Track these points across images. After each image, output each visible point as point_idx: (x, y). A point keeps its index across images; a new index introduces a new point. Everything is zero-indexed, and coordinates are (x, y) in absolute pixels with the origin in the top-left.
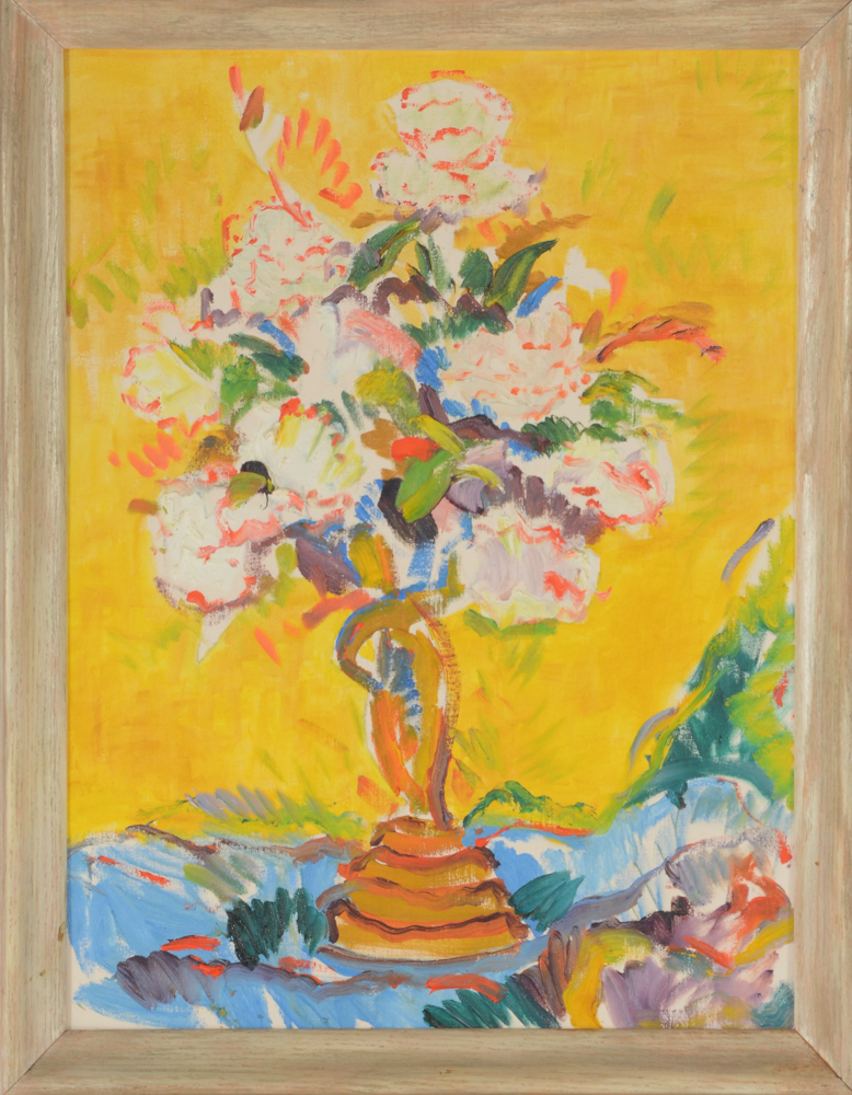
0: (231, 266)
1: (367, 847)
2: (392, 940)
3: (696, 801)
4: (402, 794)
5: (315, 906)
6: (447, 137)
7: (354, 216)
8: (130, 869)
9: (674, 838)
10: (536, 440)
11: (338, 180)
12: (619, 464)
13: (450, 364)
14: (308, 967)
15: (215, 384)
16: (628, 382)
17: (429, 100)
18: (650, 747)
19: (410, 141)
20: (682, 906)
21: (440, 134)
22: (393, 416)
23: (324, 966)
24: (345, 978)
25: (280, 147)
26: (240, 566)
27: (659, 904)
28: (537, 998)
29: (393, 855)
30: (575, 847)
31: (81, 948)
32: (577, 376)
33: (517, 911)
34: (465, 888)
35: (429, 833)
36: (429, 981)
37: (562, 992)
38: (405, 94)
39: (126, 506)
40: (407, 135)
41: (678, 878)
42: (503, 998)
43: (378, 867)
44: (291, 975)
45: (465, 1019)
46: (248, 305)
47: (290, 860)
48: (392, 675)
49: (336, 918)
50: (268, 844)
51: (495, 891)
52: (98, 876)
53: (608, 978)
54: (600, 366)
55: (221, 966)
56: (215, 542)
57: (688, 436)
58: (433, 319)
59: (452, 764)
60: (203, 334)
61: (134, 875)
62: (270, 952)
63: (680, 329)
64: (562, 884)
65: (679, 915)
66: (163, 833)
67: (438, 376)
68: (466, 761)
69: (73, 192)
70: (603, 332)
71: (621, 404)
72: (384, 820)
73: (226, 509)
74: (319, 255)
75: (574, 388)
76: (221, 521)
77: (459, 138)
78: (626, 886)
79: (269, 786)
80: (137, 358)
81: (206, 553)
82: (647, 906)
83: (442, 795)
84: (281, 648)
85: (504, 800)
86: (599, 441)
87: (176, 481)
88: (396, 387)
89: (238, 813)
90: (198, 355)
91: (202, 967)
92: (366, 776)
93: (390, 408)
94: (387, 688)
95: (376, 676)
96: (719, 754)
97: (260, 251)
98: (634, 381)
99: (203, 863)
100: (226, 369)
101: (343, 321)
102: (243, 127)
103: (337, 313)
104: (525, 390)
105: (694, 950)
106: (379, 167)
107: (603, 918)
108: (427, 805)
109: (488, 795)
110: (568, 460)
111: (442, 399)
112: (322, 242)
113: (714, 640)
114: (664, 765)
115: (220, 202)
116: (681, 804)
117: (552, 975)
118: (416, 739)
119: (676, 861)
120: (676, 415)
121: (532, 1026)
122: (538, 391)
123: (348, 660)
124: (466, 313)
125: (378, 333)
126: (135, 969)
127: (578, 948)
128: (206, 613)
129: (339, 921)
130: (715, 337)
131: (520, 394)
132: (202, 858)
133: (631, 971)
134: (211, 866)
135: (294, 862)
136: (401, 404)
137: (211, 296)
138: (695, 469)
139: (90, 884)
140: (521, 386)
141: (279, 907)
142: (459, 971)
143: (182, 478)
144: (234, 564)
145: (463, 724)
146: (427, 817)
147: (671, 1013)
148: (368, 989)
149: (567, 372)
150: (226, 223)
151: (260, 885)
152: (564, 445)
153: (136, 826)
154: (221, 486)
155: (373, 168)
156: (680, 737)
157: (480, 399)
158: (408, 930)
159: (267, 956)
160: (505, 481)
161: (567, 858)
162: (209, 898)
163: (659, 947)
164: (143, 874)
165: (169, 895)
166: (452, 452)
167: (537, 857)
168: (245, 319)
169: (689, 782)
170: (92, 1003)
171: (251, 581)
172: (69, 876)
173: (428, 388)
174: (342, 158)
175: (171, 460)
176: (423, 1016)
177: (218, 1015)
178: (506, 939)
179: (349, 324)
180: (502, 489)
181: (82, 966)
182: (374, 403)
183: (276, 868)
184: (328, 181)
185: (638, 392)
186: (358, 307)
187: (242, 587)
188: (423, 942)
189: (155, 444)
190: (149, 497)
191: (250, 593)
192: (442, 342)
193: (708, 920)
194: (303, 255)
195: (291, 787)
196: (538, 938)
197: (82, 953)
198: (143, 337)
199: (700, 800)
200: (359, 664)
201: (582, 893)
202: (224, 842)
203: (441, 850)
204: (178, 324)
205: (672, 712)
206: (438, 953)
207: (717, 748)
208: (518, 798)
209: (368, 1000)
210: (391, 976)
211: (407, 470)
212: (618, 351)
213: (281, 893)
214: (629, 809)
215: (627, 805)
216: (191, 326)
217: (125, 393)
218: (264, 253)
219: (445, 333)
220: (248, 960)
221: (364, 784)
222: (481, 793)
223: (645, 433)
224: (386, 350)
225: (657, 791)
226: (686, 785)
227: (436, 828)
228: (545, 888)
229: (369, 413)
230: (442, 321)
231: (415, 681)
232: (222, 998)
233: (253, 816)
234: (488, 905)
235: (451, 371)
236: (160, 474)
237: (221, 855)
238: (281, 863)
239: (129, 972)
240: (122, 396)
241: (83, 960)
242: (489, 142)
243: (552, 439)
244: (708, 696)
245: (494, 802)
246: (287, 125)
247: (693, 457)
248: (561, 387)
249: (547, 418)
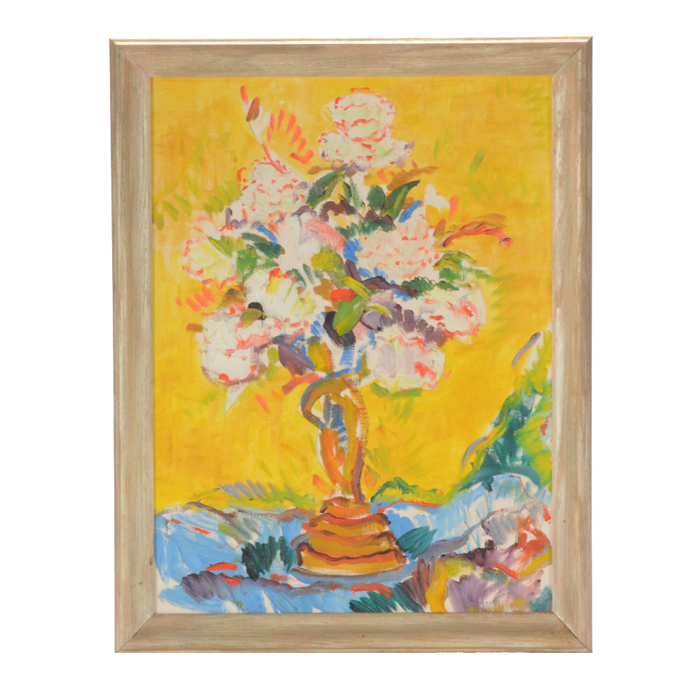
0: (242, 195)
1: (318, 514)
2: (332, 565)
3: (498, 487)
4: (337, 485)
5: (290, 546)
6: (360, 124)
7: (309, 168)
8: (188, 526)
9: (486, 508)
10: (409, 290)
11: (301, 148)
12: (455, 303)
13: (362, 249)
14: (286, 579)
15: (233, 260)
16: (460, 258)
17: (350, 104)
18: (473, 458)
19: (340, 126)
20: (491, 545)
21: (356, 123)
22: (331, 277)
23: (295, 579)
24: (306, 585)
25: (268, 131)
26: (248, 360)
27: (478, 544)
28: (412, 596)
29: (332, 518)
30: (432, 513)
31: (162, 569)
32: (432, 254)
33: (401, 548)
34: (372, 536)
35: (352, 506)
36: (353, 587)
37: (425, 593)
38: (337, 101)
39: (185, 327)
40: (338, 123)
41: (488, 530)
42: (393, 596)
43: (324, 524)
44: (277, 583)
45: (372, 607)
46: (252, 217)
47: (276, 520)
48: (331, 419)
49: (302, 552)
50: (264, 512)
51: (388, 537)
52: (171, 530)
53: (450, 584)
54: (444, 249)
55: (238, 579)
56: (234, 347)
57: (493, 287)
58: (353, 224)
59: (365, 468)
60: (227, 233)
61: (191, 529)
62: (265, 571)
63: (488, 229)
64: (425, 533)
65: (489, 550)
66: (206, 506)
67: (356, 255)
68: (372, 466)
69: (156, 156)
70: (446, 231)
71: (456, 270)
72: (327, 499)
73: (240, 329)
74: (290, 189)
75: (430, 261)
76: (237, 335)
77: (366, 125)
78: (460, 534)
79: (264, 480)
80: (191, 246)
81: (229, 353)
82: (472, 545)
83: (359, 485)
84: (270, 404)
85: (393, 487)
86: (444, 290)
87: (213, 313)
88: (333, 261)
89: (248, 496)
90: (224, 245)
91: (228, 579)
92: (317, 474)
93: (329, 273)
94: (329, 426)
95: (323, 420)
96: (511, 462)
97: (258, 187)
98: (463, 257)
99: (228, 523)
100: (239, 252)
101: (304, 225)
102: (248, 119)
103: (300, 221)
104: (403, 263)
105: (497, 569)
106: (323, 141)
107: (448, 551)
108: (351, 490)
109: (384, 485)
110: (427, 301)
111: (358, 267)
112: (292, 182)
113: (507, 399)
114: (481, 468)
115: (236, 160)
116: (490, 489)
117: (420, 583)
118: (344, 454)
119: (488, 520)
120: (486, 276)
121: (409, 611)
122: (410, 263)
123: (307, 411)
124: (371, 221)
125: (323, 232)
126: (192, 581)
127: (434, 568)
128: (229, 385)
129: (303, 554)
130: (507, 233)
131: (401, 264)
132: (228, 520)
133: (463, 581)
134: (233, 524)
135: (278, 522)
136: (335, 270)
137: (231, 212)
138: (496, 305)
139: (167, 534)
140: (401, 260)
141: (270, 547)
142: (369, 581)
143: (216, 311)
144: (244, 359)
145: (370, 446)
146: (351, 497)
147: (485, 604)
148: (319, 591)
149: (426, 252)
150: (239, 172)
151: (260, 534)
152: (425, 293)
153: (191, 503)
154: (237, 316)
155: (320, 141)
156: (489, 453)
157: (379, 267)
158: (341, 559)
159: (263, 573)
160: (393, 312)
161: (428, 519)
162: (232, 542)
163: (478, 568)
164: (196, 529)
165: (210, 540)
166: (364, 297)
167: (411, 518)
168: (250, 225)
169: (494, 477)
170: (168, 599)
171: (254, 368)
172: (155, 530)
173: (350, 261)
174: (302, 136)
175: (210, 302)
176: (349, 606)
177: (237, 605)
178: (395, 563)
179: (307, 227)
180: (391, 317)
181: (163, 579)
182: (321, 270)
183: (269, 525)
184: (295, 149)
185: (465, 263)
186: (311, 217)
187: (249, 371)
188: (349, 566)
189: (201, 293)
190: (197, 322)
191: (254, 375)
192: (358, 237)
193: (505, 553)
194: (281, 189)
195: (277, 481)
196: (412, 563)
197: (163, 572)
198: (194, 235)
199: (500, 487)
200: (313, 413)
201: (436, 538)
202: (240, 511)
203: (359, 515)
204: (213, 228)
205: (485, 439)
206: (357, 571)
207: (510, 459)
208: (400, 487)
209: (319, 597)
210: (332, 584)
211: (339, 306)
212: (455, 241)
213: (271, 539)
214: (461, 492)
215: (461, 490)
216: (220, 228)
217: (185, 265)
218: (260, 188)
219: (360, 232)
220: (253, 576)
221: (316, 479)
222: (380, 484)
223: (469, 286)
224: (327, 241)
225: (477, 482)
226: (493, 479)
227: (356, 503)
228: (416, 536)
229: (318, 276)
230: (358, 225)
231: (344, 422)
232: (239, 597)
233: (255, 497)
234: (385, 545)
235: (363, 252)
236: (204, 310)
237: (238, 518)
238: (271, 522)
239: (188, 583)
240: (183, 267)
241: (163, 576)
242: (383, 127)
243: (418, 289)
244: (504, 430)
245: (388, 489)
246: (272, 118)
247: (496, 299)
248: (423, 261)
249: (415, 278)
